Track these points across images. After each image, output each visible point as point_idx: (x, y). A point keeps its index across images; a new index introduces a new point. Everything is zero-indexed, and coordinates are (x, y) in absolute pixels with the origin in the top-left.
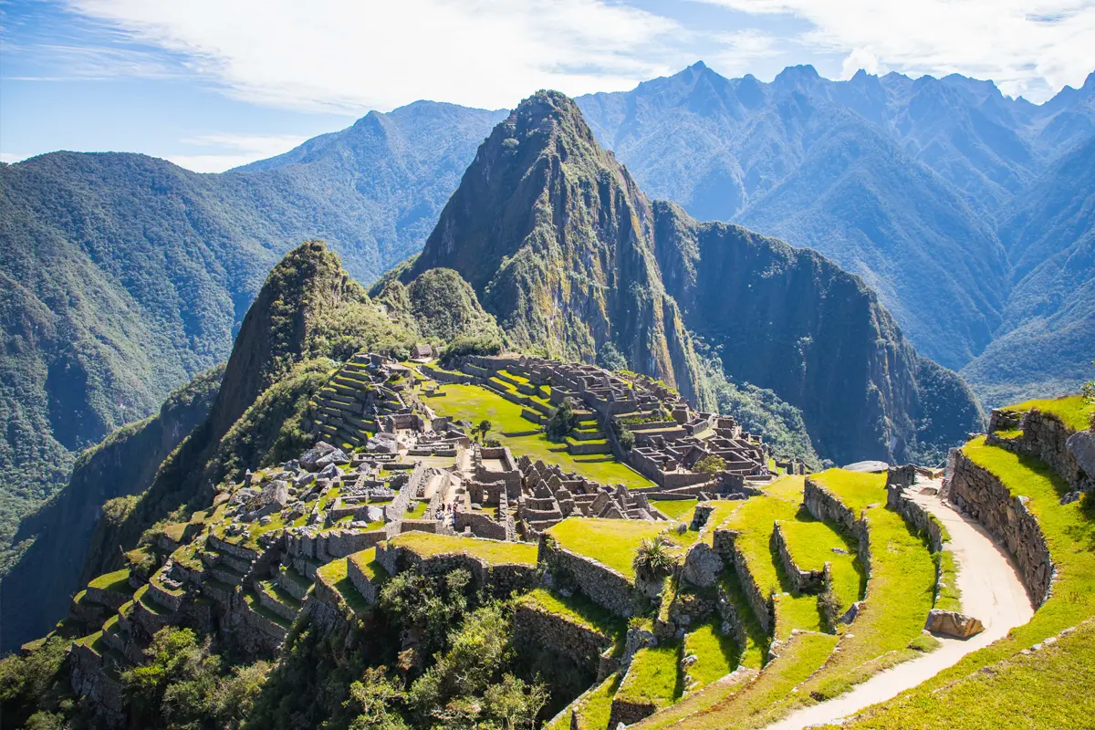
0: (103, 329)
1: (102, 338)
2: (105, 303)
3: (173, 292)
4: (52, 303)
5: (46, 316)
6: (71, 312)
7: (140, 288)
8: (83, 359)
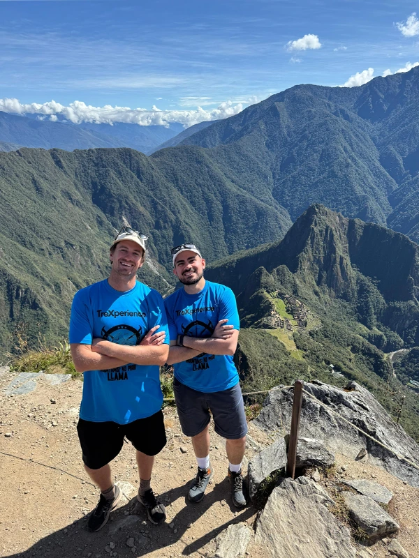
0: (187, 220)
1: (187, 224)
2: (186, 211)
3: (204, 204)
4: (173, 212)
5: (172, 217)
6: (178, 215)
7: (195, 203)
8: (184, 232)
